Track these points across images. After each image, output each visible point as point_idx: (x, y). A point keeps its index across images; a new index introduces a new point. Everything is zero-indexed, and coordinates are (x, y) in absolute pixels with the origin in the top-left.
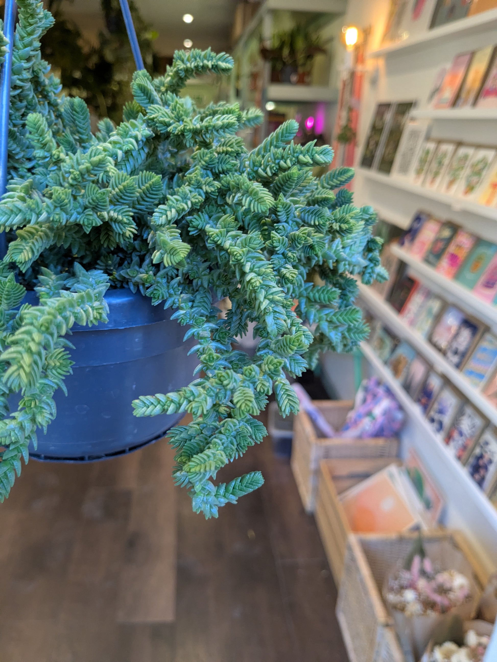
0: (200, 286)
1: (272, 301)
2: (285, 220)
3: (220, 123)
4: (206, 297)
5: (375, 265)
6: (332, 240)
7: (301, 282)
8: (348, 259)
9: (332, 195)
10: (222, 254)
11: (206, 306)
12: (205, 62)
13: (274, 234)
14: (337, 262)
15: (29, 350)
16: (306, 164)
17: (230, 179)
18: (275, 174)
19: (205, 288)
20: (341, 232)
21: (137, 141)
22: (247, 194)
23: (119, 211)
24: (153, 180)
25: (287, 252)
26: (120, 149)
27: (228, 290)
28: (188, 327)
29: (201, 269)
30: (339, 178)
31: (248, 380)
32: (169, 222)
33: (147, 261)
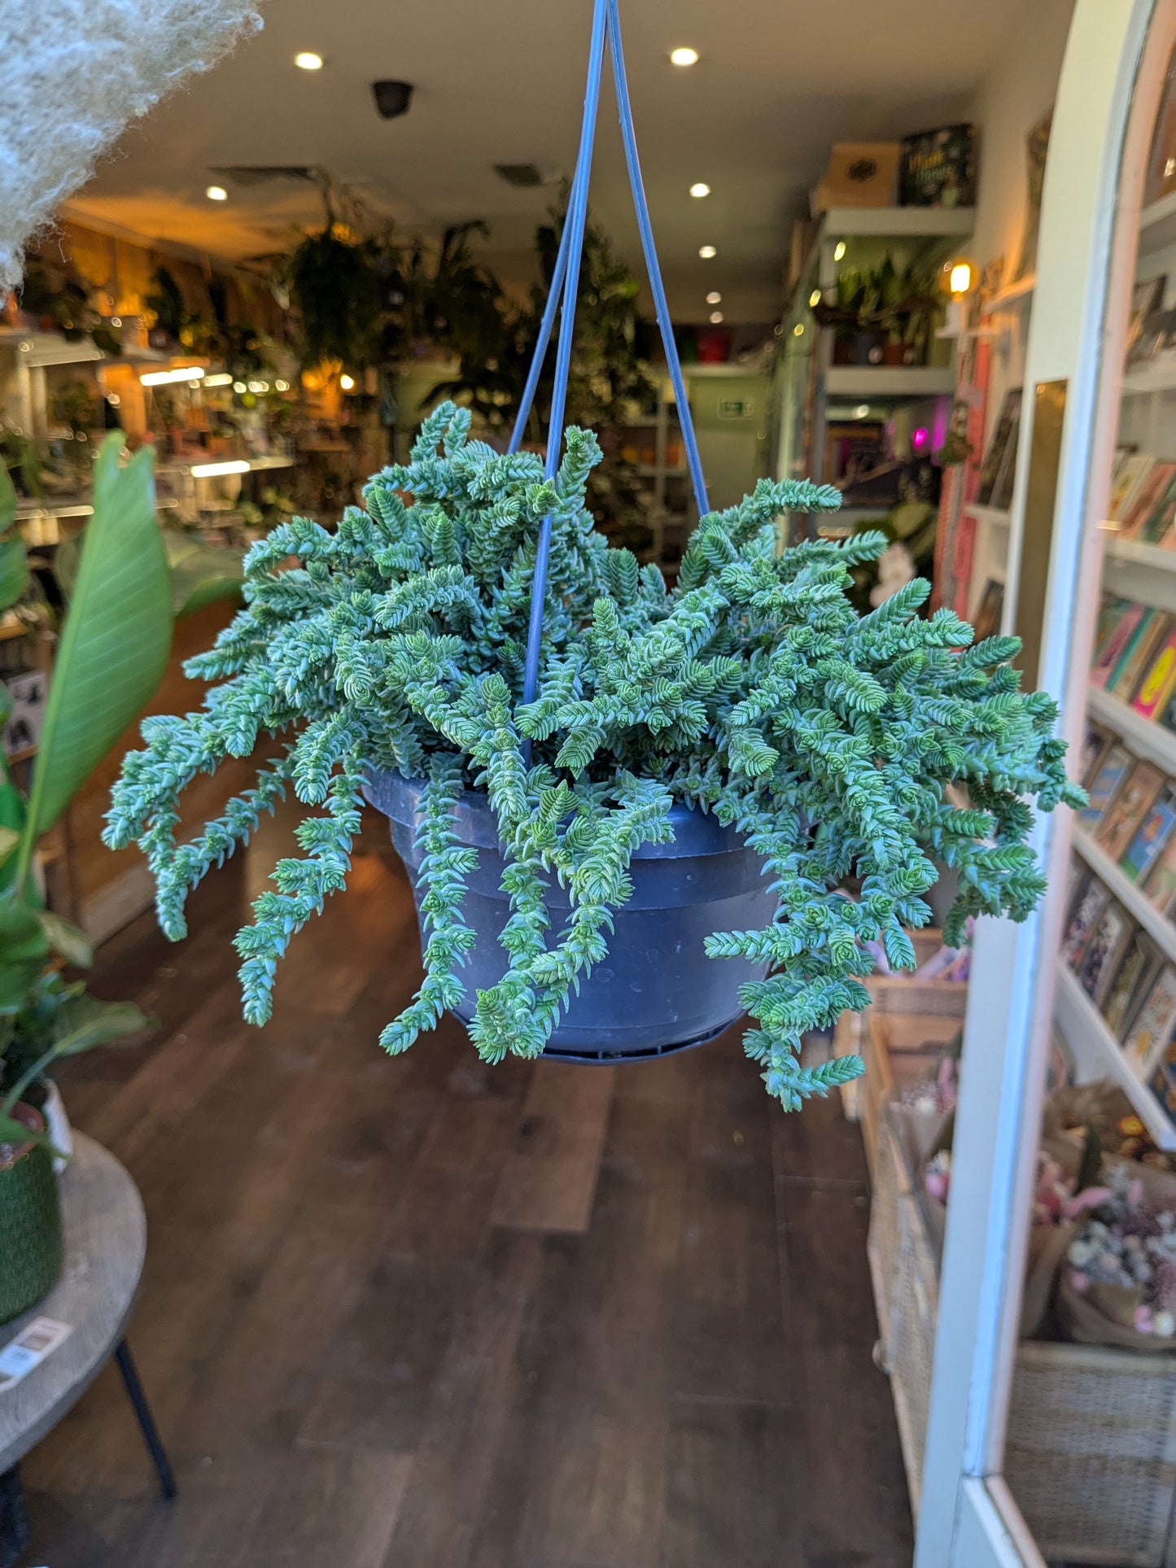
0: (784, 803)
1: (881, 822)
2: (905, 718)
3: (818, 597)
4: (792, 818)
5: (1059, 781)
7: (933, 802)
8: (1009, 771)
9: (983, 677)
10: (816, 761)
11: (792, 831)
12: (801, 497)
13: (888, 736)
14: (991, 775)
15: (612, 862)
16: (935, 647)
17: (830, 666)
18: (892, 658)
19: (790, 807)
20: (987, 734)
21: (708, 614)
22: (853, 689)
23: (688, 708)
24: (731, 667)
25: (904, 760)
26: (688, 626)
27: (823, 809)
28: (767, 857)
29: (786, 781)
30: (998, 652)
31: (848, 922)
32: (750, 721)
33: (712, 768)
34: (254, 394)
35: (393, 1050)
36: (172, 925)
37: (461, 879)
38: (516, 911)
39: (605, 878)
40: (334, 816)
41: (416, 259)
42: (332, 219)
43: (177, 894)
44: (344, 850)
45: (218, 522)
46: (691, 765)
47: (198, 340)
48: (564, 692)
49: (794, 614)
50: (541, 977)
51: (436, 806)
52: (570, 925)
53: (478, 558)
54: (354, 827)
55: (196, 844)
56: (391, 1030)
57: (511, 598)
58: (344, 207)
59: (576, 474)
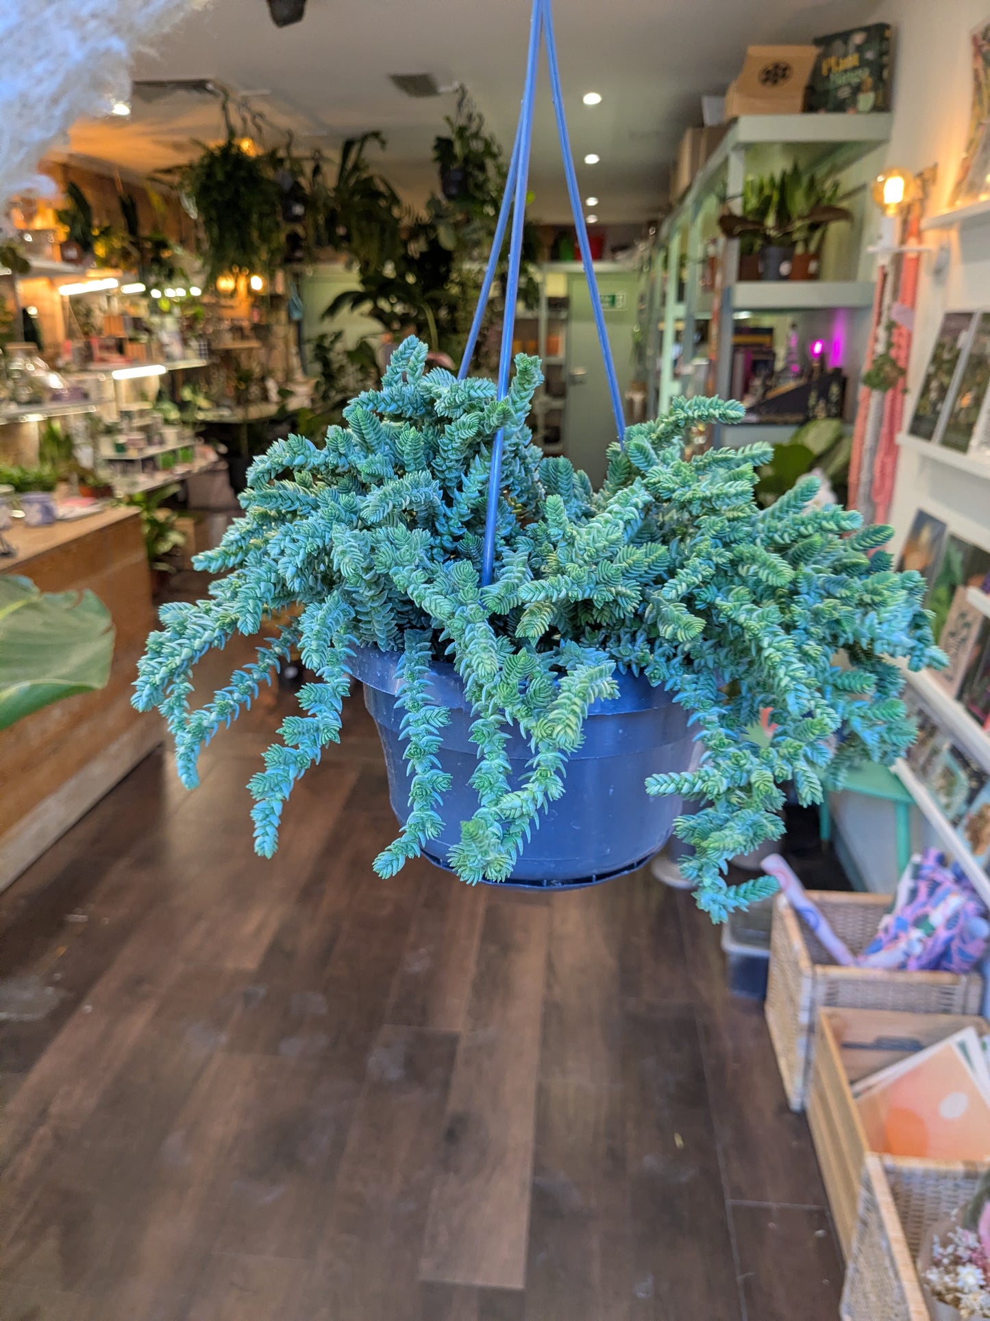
0: (704, 666)
1: (793, 678)
2: (805, 591)
3: (733, 491)
4: (711, 679)
5: (927, 646)
6: (865, 614)
7: (826, 665)
8: (886, 637)
9: (863, 560)
10: (735, 629)
11: (711, 688)
12: (711, 410)
13: (794, 607)
14: (872, 640)
15: (574, 712)
16: (831, 531)
17: (744, 548)
18: (794, 541)
19: (709, 668)
20: (874, 605)
21: (637, 508)
22: (765, 567)
23: (626, 586)
24: (660, 552)
25: (808, 627)
26: (621, 519)
28: (694, 710)
29: (705, 647)
30: (875, 538)
31: (765, 764)
32: (678, 596)
33: (641, 638)
34: (169, 299)
35: (385, 874)
36: (188, 777)
37: (436, 732)
38: (483, 758)
39: (569, 726)
40: (327, 682)
41: (317, 170)
42: (232, 133)
43: (193, 750)
44: (336, 710)
45: (137, 422)
46: (622, 636)
47: (111, 251)
48: (520, 575)
49: (710, 506)
50: (508, 813)
51: (412, 673)
52: (531, 769)
53: (441, 466)
54: (345, 691)
55: (208, 709)
56: (383, 858)
57: (470, 499)
58: (244, 120)
59: (523, 394)
